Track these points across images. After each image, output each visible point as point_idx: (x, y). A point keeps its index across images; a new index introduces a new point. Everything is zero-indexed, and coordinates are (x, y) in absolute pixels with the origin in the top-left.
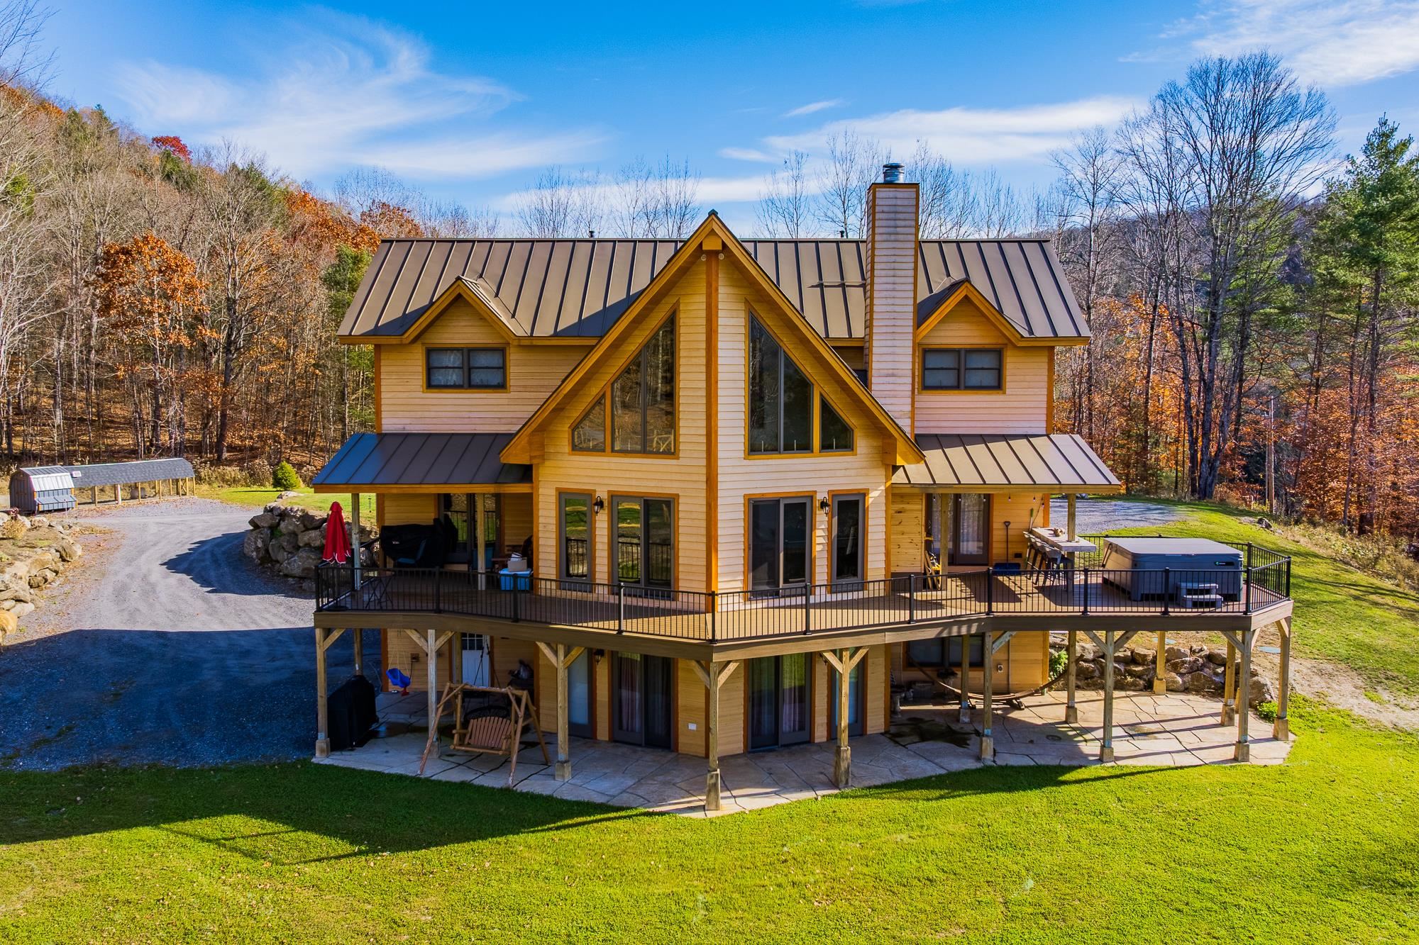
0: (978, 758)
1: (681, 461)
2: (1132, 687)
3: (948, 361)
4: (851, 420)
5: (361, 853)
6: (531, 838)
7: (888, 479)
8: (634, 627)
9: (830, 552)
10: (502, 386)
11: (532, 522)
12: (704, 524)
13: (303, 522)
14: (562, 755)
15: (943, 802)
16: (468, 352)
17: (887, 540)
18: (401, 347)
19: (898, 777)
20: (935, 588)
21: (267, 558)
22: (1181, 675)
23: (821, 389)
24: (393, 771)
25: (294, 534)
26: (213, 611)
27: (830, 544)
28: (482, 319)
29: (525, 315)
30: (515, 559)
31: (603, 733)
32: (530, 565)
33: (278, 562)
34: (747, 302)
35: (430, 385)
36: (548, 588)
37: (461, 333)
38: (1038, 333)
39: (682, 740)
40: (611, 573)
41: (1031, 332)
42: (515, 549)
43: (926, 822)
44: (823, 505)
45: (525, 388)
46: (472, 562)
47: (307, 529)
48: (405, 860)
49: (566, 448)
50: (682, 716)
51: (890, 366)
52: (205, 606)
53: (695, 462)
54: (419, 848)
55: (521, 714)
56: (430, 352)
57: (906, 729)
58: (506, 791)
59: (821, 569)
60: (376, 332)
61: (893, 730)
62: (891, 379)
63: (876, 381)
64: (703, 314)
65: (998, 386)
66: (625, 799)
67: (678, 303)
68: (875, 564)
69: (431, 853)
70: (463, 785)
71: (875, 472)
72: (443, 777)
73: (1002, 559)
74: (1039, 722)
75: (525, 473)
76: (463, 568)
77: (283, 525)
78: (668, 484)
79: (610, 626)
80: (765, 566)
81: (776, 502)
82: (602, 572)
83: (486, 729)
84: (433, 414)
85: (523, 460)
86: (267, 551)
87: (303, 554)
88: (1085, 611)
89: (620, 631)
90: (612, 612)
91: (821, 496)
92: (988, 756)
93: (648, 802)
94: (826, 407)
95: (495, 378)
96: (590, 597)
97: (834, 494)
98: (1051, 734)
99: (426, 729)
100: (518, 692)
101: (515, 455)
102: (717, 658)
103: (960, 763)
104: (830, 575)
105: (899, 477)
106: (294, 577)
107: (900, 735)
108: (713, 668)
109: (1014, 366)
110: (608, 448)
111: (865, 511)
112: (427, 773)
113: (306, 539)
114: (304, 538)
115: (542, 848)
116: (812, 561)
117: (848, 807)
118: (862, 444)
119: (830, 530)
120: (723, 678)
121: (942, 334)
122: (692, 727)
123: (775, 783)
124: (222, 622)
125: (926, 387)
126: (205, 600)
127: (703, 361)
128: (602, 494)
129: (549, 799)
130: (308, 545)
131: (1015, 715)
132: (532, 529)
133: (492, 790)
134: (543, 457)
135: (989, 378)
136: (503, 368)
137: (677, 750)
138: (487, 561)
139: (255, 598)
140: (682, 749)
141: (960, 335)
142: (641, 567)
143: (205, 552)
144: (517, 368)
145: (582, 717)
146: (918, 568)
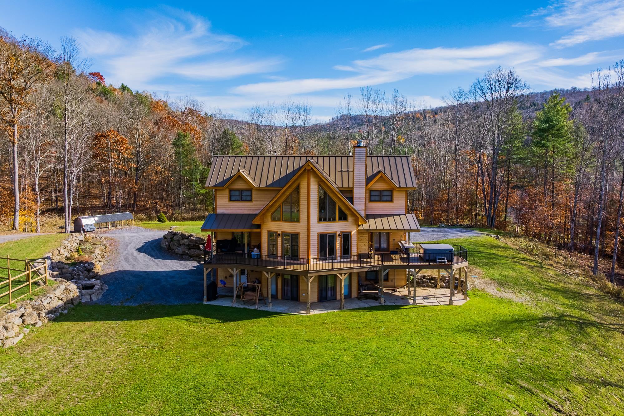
0: (380, 303)
1: (301, 224)
2: (431, 286)
3: (377, 194)
4: (347, 212)
5: (221, 322)
6: (263, 319)
7: (357, 228)
8: (289, 268)
9: (341, 248)
10: (251, 200)
11: (260, 239)
12: (307, 240)
13: (182, 237)
14: (270, 301)
15: (367, 313)
16: (241, 191)
17: (357, 245)
18: (223, 190)
19: (357, 307)
20: (371, 258)
21: (169, 248)
22: (445, 283)
23: (338, 204)
24: (225, 305)
25: (179, 240)
26: (158, 265)
27: (341, 246)
28: (245, 182)
29: (257, 180)
30: (256, 249)
31: (280, 296)
32: (260, 251)
33: (173, 249)
34: (318, 182)
35: (231, 200)
36: (265, 258)
37: (240, 186)
38: (402, 186)
39: (301, 298)
40: (282, 253)
41: (400, 186)
42: (255, 247)
43: (362, 316)
44: (339, 235)
45: (257, 201)
46: (244, 250)
47: (183, 239)
48: (233, 324)
49: (270, 220)
50: (301, 292)
51: (359, 196)
52: (154, 263)
53: (304, 224)
54: (236, 321)
55: (259, 290)
56: (230, 191)
57: (363, 297)
58: (256, 310)
59: (339, 253)
60: (216, 185)
61: (359, 297)
62: (359, 200)
63: (355, 201)
64: (307, 185)
65: (391, 201)
66: (286, 311)
67: (300, 182)
68: (354, 251)
69: (239, 322)
70: (244, 308)
71: (353, 226)
72: (239, 307)
73: (393, 250)
74: (400, 295)
75: (259, 226)
76: (241, 252)
77: (175, 237)
78: (297, 230)
79: (282, 267)
80: (323, 252)
81: (326, 235)
82: (280, 253)
83: (249, 295)
84: (231, 208)
85: (258, 223)
86: (169, 246)
87: (182, 247)
88: (408, 264)
89: (285, 269)
90: (283, 264)
91: (338, 233)
92: (383, 303)
93: (292, 312)
94: (340, 210)
95: (249, 198)
96: (277, 260)
97: (342, 232)
98: (403, 298)
99: (233, 296)
100: (258, 285)
101: (256, 221)
102: (309, 275)
103: (376, 304)
104: (341, 254)
105: (361, 228)
106: (180, 254)
107: (360, 298)
108: (308, 278)
109: (395, 195)
110: (281, 220)
111: (351, 237)
112: (234, 306)
113: (183, 242)
114: (182, 242)
115: (266, 321)
116: (336, 250)
117: (342, 313)
118: (350, 219)
119: (341, 242)
120: (311, 280)
121: (376, 186)
122: (304, 295)
123: (325, 308)
124: (161, 268)
125: (371, 201)
126: (154, 261)
127: (307, 198)
128: (280, 232)
129: (266, 311)
130: (184, 244)
131: (395, 293)
132: (260, 241)
133: (252, 310)
134: (264, 222)
135: (389, 198)
136: (251, 195)
137: (299, 301)
138: (248, 250)
139: (169, 261)
140: (301, 300)
141: (380, 186)
142: (290, 252)
143: (148, 246)
144: (255, 196)
145: (274, 293)
146: (366, 252)
